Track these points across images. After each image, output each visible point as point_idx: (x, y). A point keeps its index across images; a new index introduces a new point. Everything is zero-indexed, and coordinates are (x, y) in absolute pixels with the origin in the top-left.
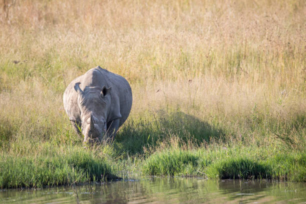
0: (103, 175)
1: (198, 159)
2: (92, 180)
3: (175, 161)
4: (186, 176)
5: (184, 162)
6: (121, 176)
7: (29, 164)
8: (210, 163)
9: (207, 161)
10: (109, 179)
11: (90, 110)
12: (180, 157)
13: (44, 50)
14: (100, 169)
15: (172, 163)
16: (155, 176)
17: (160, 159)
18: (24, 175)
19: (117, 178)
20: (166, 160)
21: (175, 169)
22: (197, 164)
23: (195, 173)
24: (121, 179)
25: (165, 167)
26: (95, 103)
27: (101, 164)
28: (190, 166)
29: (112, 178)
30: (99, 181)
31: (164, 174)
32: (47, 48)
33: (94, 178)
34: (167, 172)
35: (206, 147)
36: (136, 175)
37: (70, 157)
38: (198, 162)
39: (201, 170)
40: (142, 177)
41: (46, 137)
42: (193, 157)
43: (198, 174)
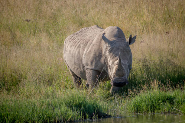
0: (94, 113)
1: (174, 98)
2: (85, 117)
3: (155, 101)
4: (165, 113)
5: (163, 101)
6: (110, 114)
7: (33, 106)
8: (184, 101)
9: (182, 100)
10: (99, 117)
11: (117, 55)
12: (159, 97)
13: (53, 10)
14: (93, 109)
15: (152, 102)
16: (139, 113)
17: (143, 99)
18: (28, 114)
19: (107, 115)
20: (148, 99)
21: (155, 107)
22: (173, 103)
23: (172, 110)
24: (110, 116)
25: (147, 106)
26: (121, 49)
27: (93, 104)
28: (168, 104)
29: (102, 115)
30: (91, 118)
31: (146, 112)
32: (55, 9)
33: (87, 116)
34: (148, 110)
35: (181, 88)
36: (123, 113)
37: (67, 99)
38: (174, 101)
39: (177, 107)
40: (128, 114)
41: (50, 82)
42: (170, 97)
43: (174, 111)
